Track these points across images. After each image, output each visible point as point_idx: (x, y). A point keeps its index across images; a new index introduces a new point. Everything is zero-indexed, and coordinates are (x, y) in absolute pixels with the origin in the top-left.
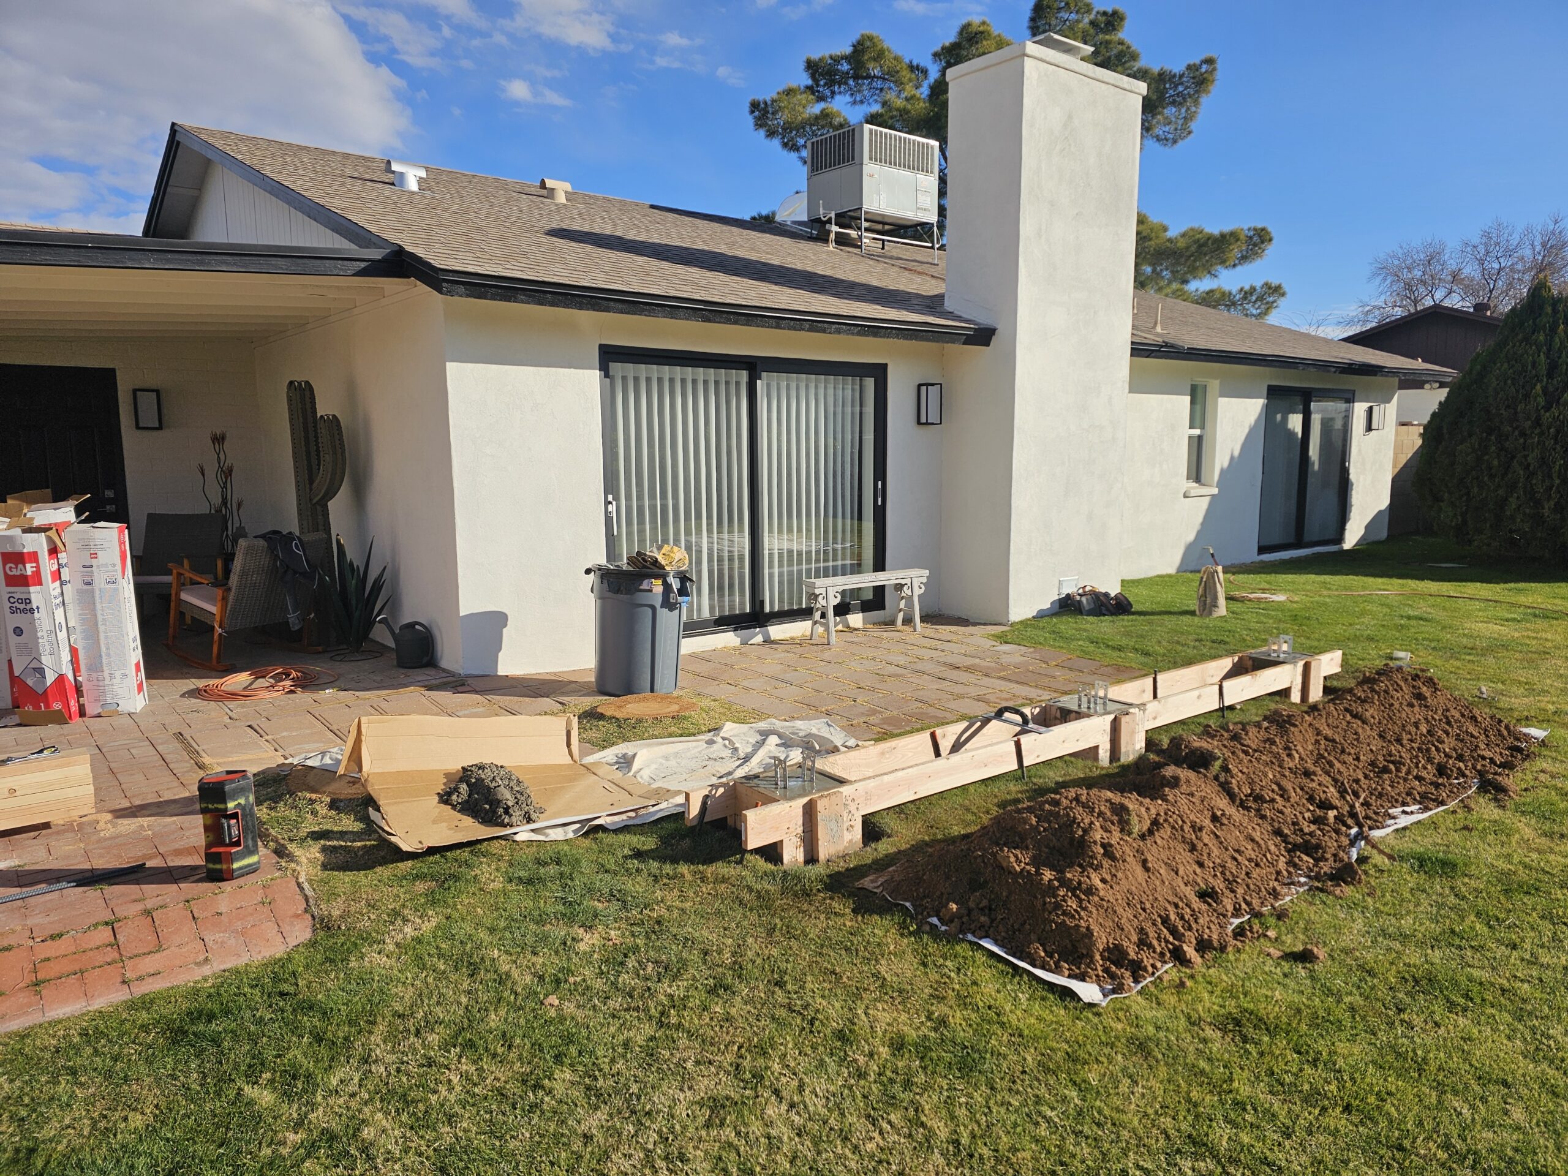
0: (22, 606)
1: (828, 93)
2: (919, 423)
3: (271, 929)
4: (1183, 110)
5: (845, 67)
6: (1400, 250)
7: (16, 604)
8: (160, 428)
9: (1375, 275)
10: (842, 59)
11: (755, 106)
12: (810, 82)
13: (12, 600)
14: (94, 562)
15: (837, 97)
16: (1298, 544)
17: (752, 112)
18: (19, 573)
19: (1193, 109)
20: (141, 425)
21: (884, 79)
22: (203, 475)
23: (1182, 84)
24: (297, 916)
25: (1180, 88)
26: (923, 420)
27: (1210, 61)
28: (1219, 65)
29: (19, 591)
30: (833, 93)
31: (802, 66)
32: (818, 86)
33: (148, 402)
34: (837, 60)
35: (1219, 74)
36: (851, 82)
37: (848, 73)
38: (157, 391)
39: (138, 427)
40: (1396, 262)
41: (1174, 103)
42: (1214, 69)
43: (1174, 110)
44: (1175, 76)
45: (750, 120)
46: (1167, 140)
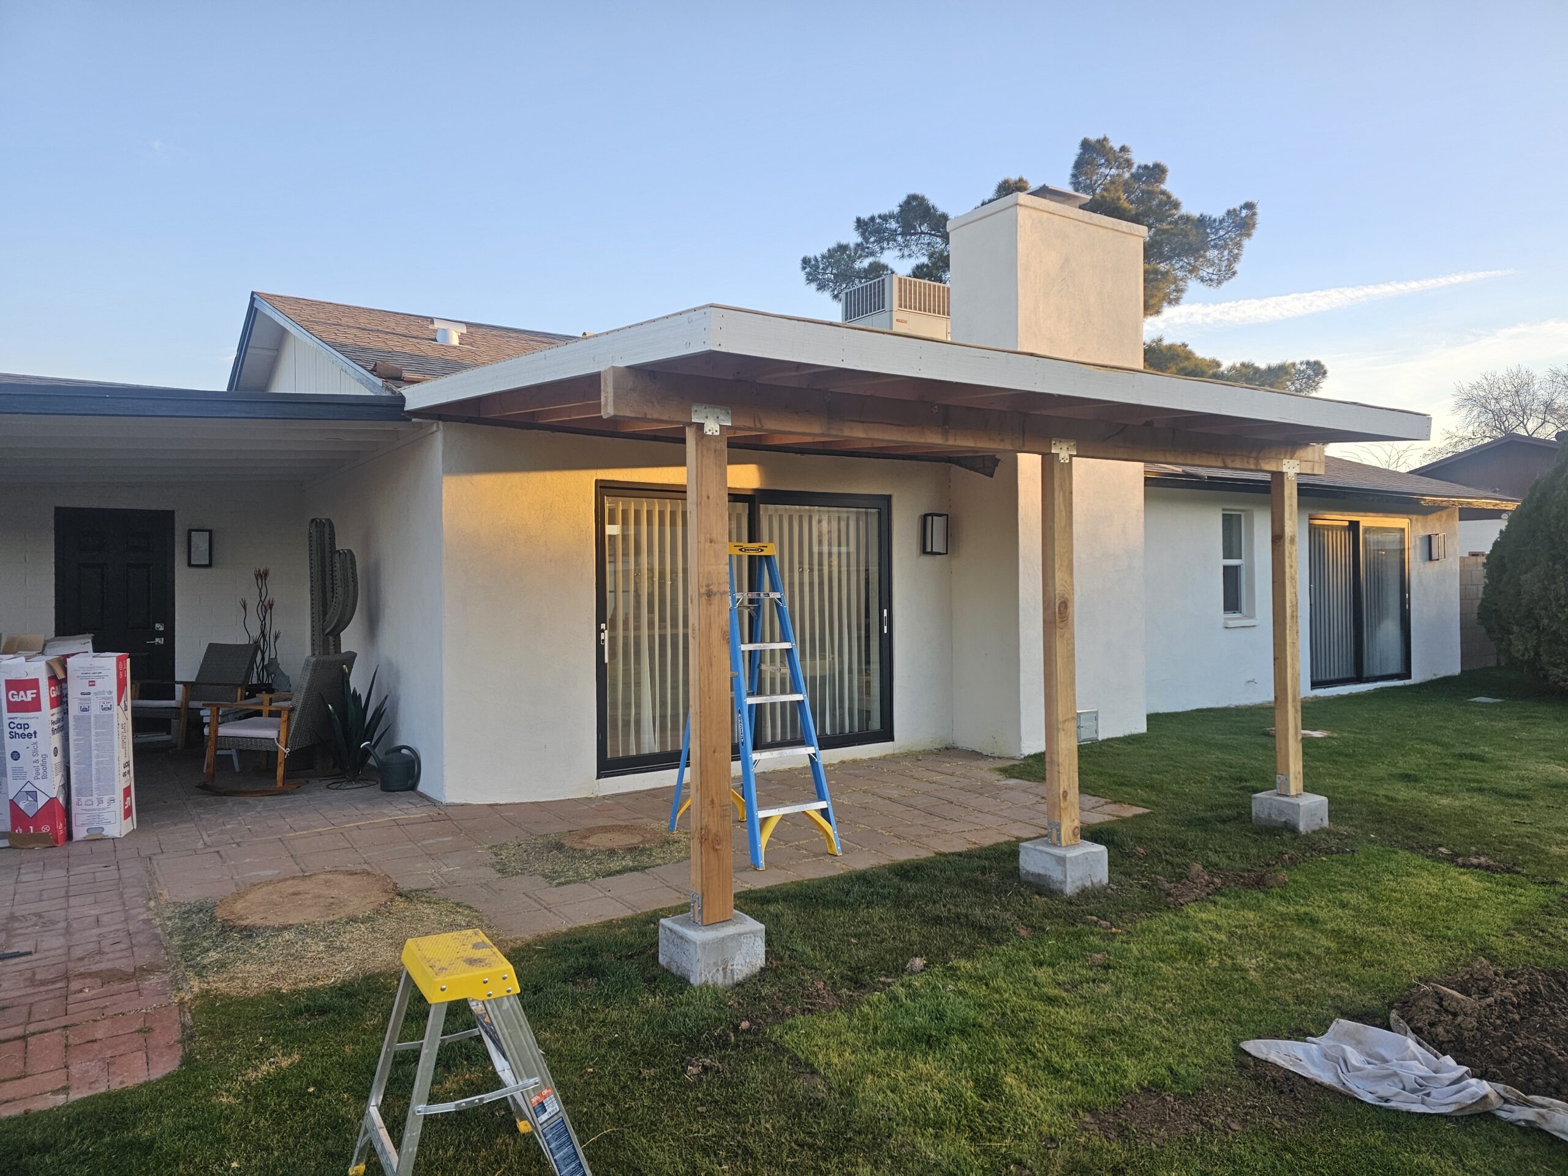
0: (20, 731)
1: (877, 248)
2: (924, 551)
3: (140, 1059)
4: (1226, 253)
5: (893, 225)
6: (1485, 381)
7: (16, 729)
8: (210, 565)
9: (1460, 406)
10: (890, 217)
11: (806, 262)
12: (860, 240)
13: (12, 725)
14: (92, 689)
15: (886, 252)
16: (1359, 679)
17: (804, 268)
18: (20, 699)
19: (1236, 251)
20: (193, 562)
21: (931, 234)
22: (245, 608)
23: (1222, 228)
24: (170, 1047)
25: (1221, 233)
26: (929, 550)
27: (1249, 206)
28: (1259, 210)
29: (20, 717)
30: (882, 249)
31: (853, 225)
32: (867, 242)
33: (200, 542)
34: (885, 218)
35: (1260, 218)
36: (899, 238)
37: (896, 230)
38: (210, 532)
39: (190, 565)
40: (1482, 394)
41: (1215, 247)
42: (1254, 214)
43: (1216, 252)
44: (1215, 221)
45: (802, 275)
46: (1211, 280)
